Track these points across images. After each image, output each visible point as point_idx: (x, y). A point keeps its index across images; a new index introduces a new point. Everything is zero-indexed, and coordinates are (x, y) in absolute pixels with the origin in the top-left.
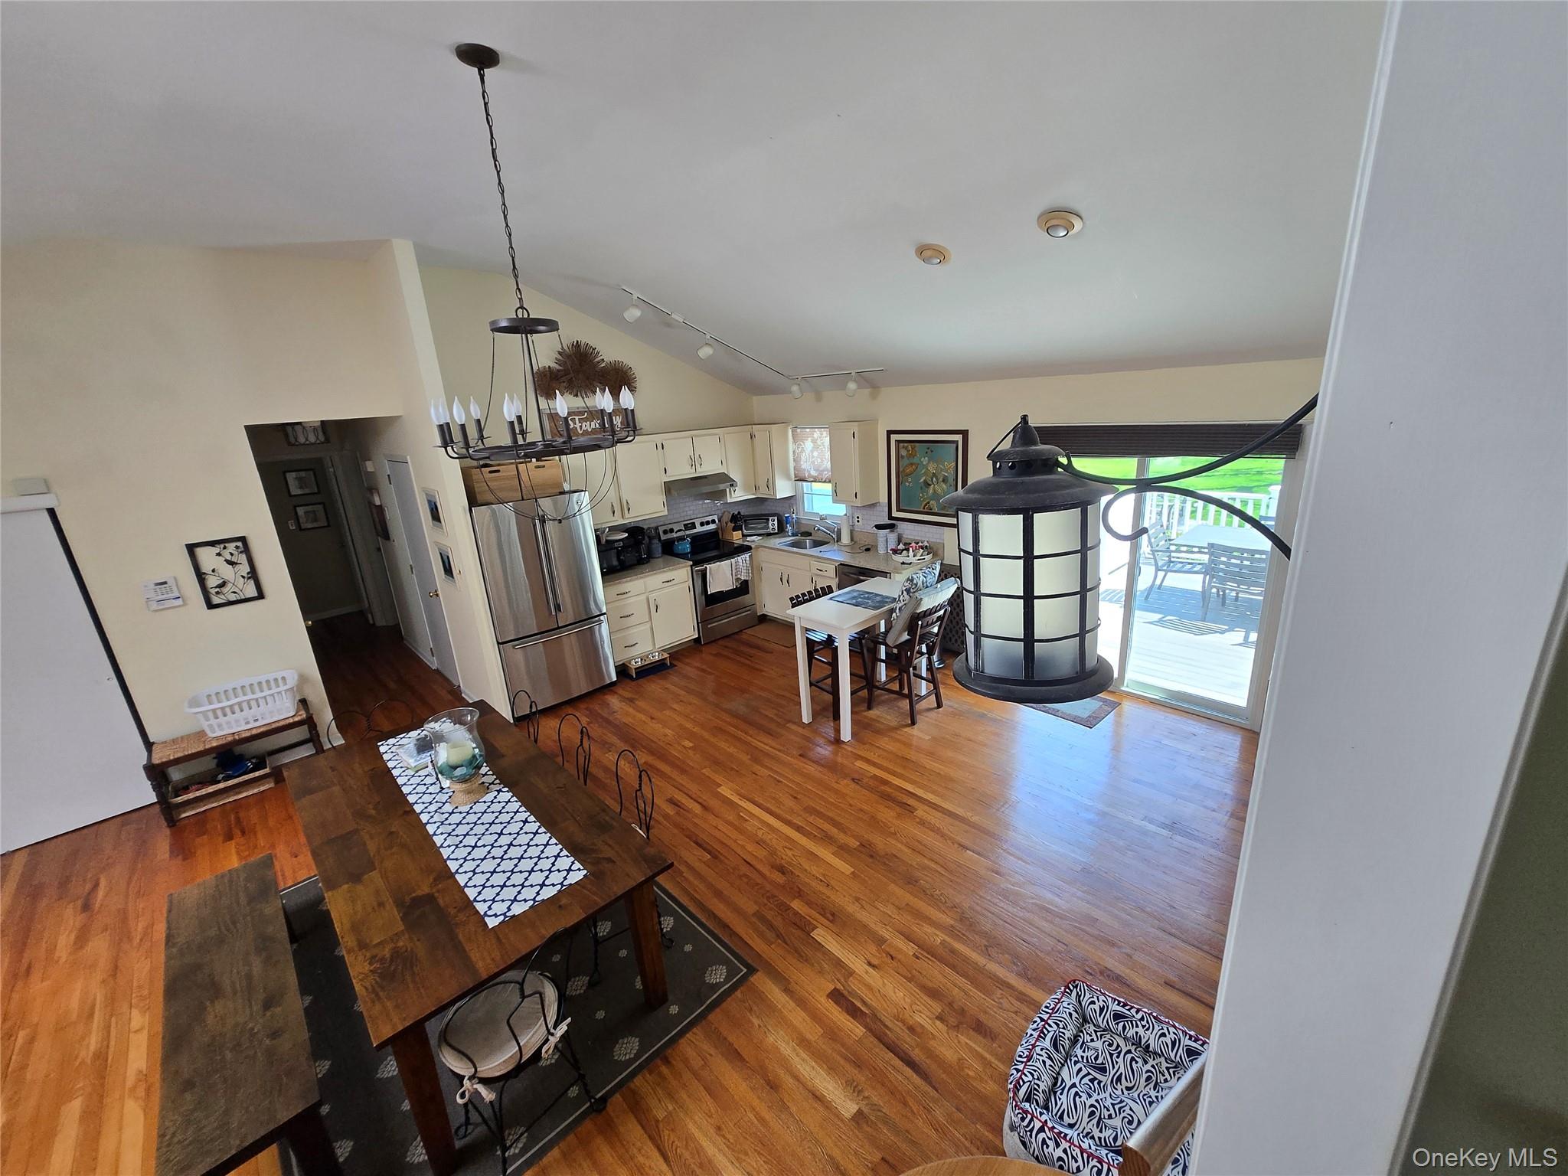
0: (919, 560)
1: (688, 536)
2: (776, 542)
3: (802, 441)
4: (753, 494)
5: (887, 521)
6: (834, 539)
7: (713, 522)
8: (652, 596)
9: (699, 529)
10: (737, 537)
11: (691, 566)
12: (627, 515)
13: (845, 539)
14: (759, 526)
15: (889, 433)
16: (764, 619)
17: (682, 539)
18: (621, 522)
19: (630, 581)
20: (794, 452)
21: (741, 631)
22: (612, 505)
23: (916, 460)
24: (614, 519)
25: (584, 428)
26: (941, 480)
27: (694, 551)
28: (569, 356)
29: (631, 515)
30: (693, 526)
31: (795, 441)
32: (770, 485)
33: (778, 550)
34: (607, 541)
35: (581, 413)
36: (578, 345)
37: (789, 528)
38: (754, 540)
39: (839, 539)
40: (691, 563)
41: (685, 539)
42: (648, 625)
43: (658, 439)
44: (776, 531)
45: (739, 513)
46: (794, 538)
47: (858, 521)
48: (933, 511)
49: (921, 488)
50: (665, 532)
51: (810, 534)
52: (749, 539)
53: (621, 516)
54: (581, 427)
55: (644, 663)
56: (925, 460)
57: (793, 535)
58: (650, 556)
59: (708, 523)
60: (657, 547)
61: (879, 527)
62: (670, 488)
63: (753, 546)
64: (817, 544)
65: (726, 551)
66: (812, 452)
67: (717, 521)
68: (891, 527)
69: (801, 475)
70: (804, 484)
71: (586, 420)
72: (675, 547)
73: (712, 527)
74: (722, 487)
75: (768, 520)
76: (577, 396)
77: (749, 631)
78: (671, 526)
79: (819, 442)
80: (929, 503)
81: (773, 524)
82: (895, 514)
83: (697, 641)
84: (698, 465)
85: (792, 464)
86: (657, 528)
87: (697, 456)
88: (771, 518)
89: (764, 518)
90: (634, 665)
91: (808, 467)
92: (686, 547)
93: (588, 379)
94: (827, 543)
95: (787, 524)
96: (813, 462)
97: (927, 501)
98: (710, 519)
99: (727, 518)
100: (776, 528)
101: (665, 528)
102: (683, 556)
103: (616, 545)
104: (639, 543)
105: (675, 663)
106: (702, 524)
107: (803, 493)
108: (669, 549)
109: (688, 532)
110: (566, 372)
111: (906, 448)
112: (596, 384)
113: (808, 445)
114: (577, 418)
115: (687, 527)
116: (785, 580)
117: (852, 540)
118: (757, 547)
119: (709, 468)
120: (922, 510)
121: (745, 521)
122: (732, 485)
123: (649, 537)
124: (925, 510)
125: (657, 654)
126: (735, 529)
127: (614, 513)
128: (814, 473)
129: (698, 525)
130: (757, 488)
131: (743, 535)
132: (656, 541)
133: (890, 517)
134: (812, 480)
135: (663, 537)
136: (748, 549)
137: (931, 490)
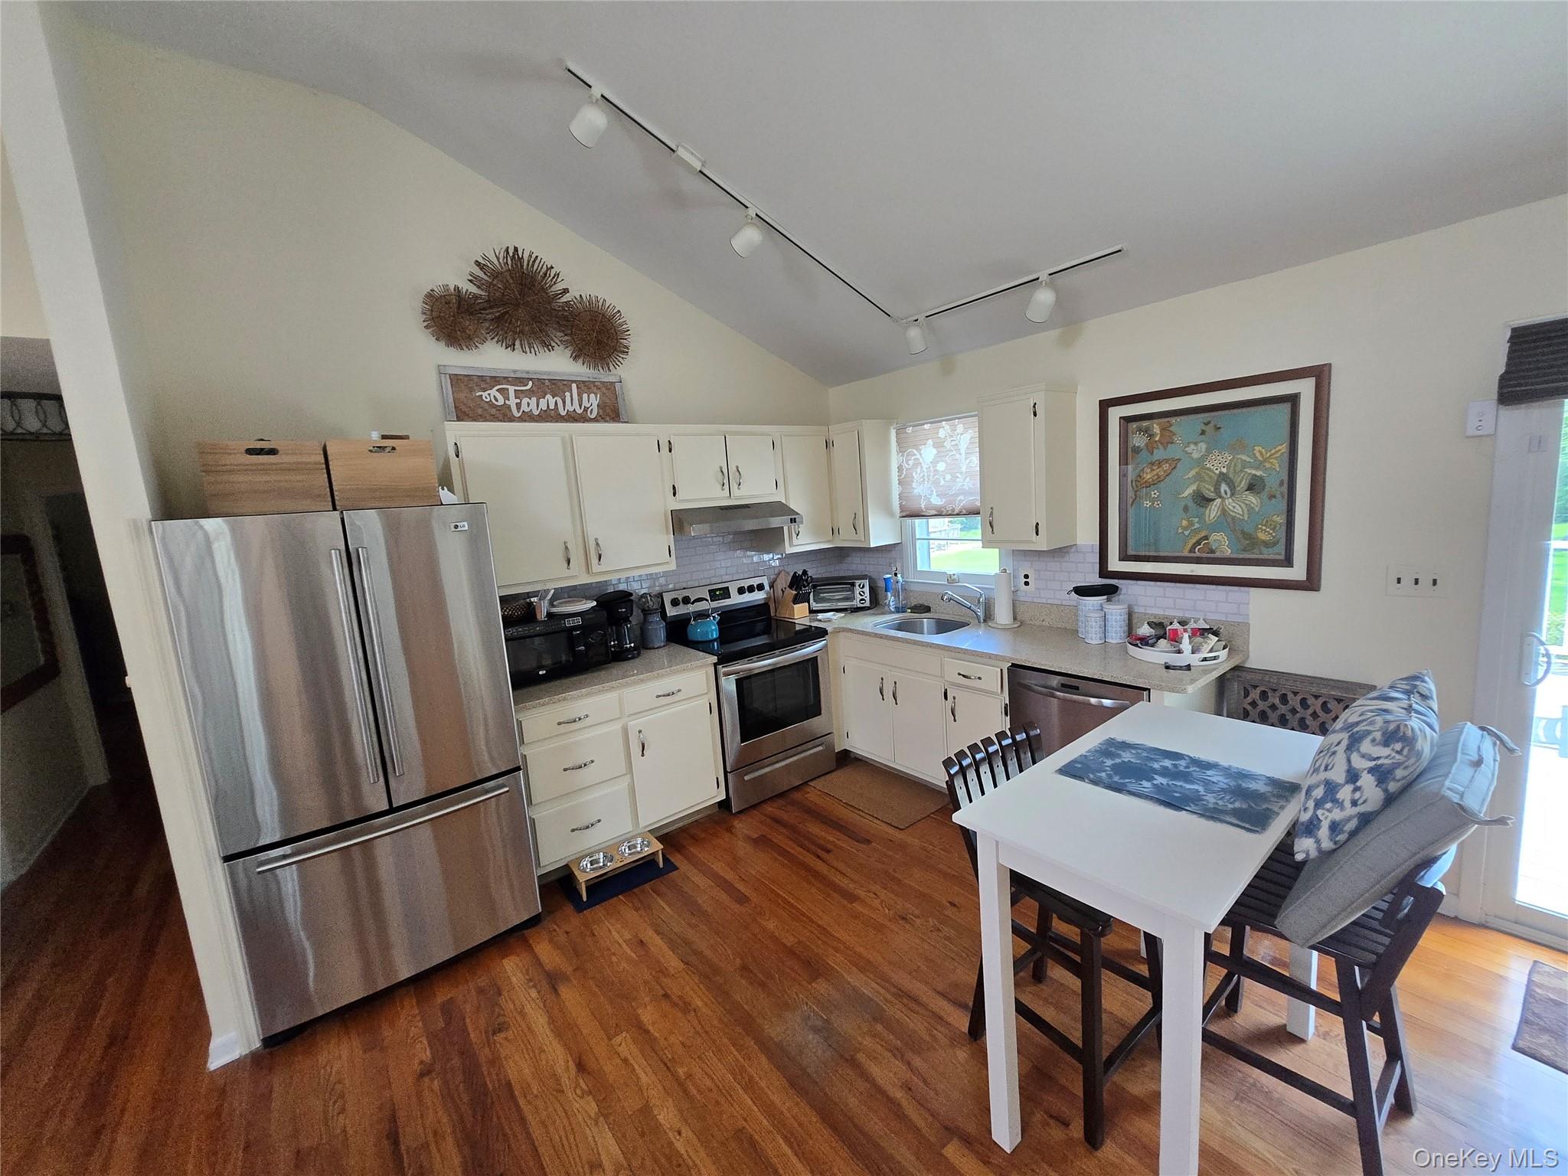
0: (1205, 659)
1: (715, 610)
2: (868, 622)
3: (916, 447)
4: (828, 541)
5: (1094, 579)
6: (978, 617)
7: (761, 587)
8: (634, 724)
9: (736, 600)
10: (800, 615)
11: (715, 665)
12: (596, 567)
13: (1003, 615)
14: (838, 596)
15: (1105, 405)
16: (846, 758)
17: (703, 615)
18: (584, 579)
19: (588, 695)
20: (900, 468)
21: (806, 783)
22: (566, 548)
23: (1172, 452)
24: (567, 573)
25: (524, 407)
26: (1244, 484)
27: (723, 639)
28: (495, 275)
29: (603, 568)
30: (725, 593)
31: (902, 448)
32: (859, 523)
33: (876, 635)
34: (550, 615)
35: (522, 381)
36: (516, 256)
37: (890, 598)
38: (832, 620)
39: (988, 617)
40: (715, 659)
41: (708, 616)
42: (623, 784)
43: (664, 432)
44: (868, 604)
45: (805, 572)
46: (901, 615)
47: (1027, 584)
48: (1218, 555)
49: (1186, 509)
50: (675, 603)
51: (928, 609)
52: (820, 616)
53: (584, 569)
54: (518, 406)
55: (611, 866)
56: (1197, 451)
57: (898, 610)
58: (643, 644)
59: (751, 589)
60: (658, 631)
61: (1082, 591)
62: (680, 521)
63: (829, 629)
64: (944, 626)
65: (782, 636)
66: (934, 463)
67: (767, 587)
68: (1109, 591)
69: (913, 506)
70: (917, 521)
71: (530, 393)
72: (689, 628)
73: (758, 596)
74: (775, 522)
75: (853, 585)
76: (512, 346)
77: (818, 784)
78: (686, 593)
79: (948, 445)
80: (1206, 538)
81: (862, 593)
82: (1115, 564)
83: (724, 805)
84: (734, 486)
85: (896, 490)
86: (660, 595)
87: (732, 469)
88: (857, 582)
89: (847, 583)
90: (585, 874)
91: (926, 494)
92: (711, 630)
93: (534, 318)
94: (963, 625)
95: (886, 591)
96: (936, 483)
97: (1203, 534)
98: (755, 582)
99: (783, 582)
100: (868, 599)
101: (673, 595)
102: (703, 646)
103: (570, 623)
104: (621, 620)
105: (676, 859)
106: (741, 591)
107: (914, 539)
108: (679, 633)
109: (715, 604)
110: (491, 303)
111: (1147, 431)
112: (552, 332)
113: (928, 453)
114: (512, 389)
115: (714, 595)
116: (888, 693)
117: (1015, 619)
118: (838, 631)
119: (755, 489)
120: (1186, 553)
121: (814, 587)
122: (793, 521)
123: (643, 610)
124: (1198, 554)
125: (639, 840)
126: (797, 600)
127: (569, 562)
128: (937, 501)
129: (733, 591)
130: (836, 531)
131: (811, 611)
132: (657, 618)
133: (1104, 572)
134: (934, 512)
135: (671, 612)
136: (821, 633)
137: (1213, 512)
